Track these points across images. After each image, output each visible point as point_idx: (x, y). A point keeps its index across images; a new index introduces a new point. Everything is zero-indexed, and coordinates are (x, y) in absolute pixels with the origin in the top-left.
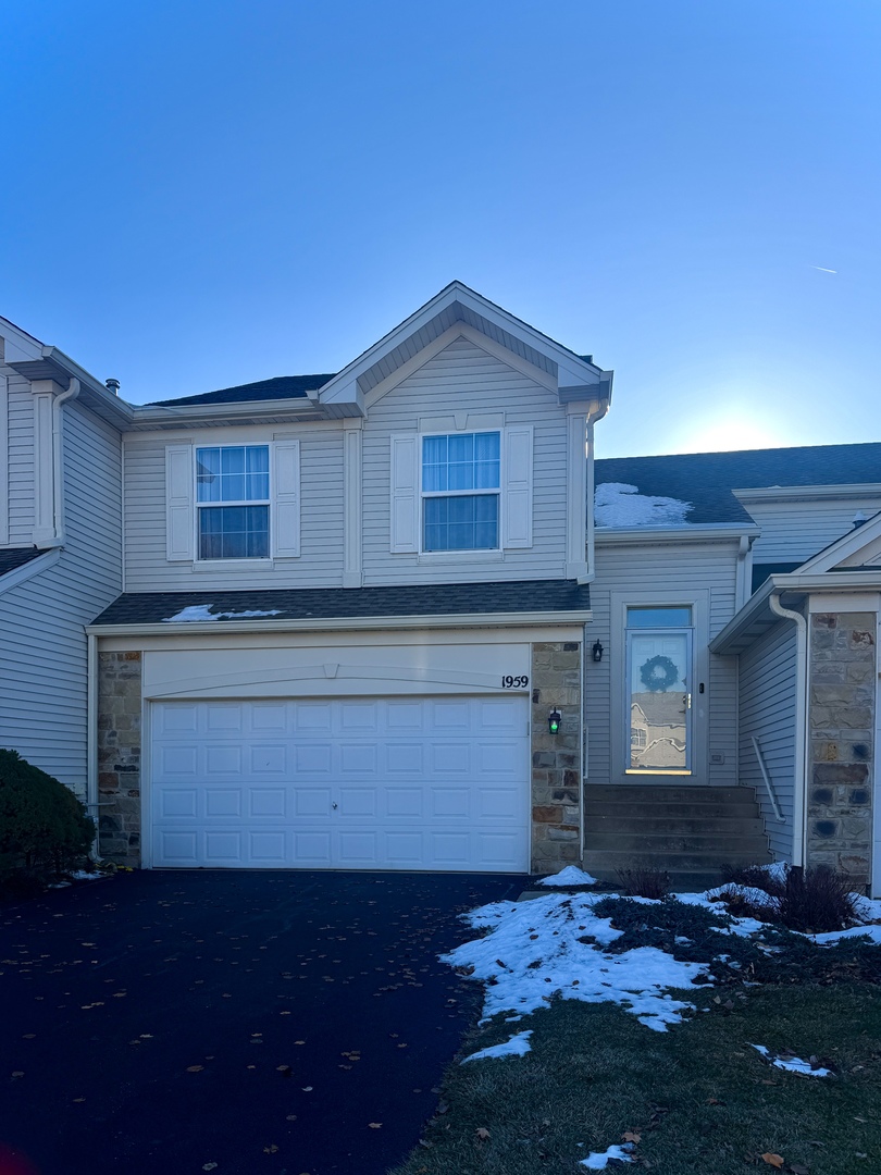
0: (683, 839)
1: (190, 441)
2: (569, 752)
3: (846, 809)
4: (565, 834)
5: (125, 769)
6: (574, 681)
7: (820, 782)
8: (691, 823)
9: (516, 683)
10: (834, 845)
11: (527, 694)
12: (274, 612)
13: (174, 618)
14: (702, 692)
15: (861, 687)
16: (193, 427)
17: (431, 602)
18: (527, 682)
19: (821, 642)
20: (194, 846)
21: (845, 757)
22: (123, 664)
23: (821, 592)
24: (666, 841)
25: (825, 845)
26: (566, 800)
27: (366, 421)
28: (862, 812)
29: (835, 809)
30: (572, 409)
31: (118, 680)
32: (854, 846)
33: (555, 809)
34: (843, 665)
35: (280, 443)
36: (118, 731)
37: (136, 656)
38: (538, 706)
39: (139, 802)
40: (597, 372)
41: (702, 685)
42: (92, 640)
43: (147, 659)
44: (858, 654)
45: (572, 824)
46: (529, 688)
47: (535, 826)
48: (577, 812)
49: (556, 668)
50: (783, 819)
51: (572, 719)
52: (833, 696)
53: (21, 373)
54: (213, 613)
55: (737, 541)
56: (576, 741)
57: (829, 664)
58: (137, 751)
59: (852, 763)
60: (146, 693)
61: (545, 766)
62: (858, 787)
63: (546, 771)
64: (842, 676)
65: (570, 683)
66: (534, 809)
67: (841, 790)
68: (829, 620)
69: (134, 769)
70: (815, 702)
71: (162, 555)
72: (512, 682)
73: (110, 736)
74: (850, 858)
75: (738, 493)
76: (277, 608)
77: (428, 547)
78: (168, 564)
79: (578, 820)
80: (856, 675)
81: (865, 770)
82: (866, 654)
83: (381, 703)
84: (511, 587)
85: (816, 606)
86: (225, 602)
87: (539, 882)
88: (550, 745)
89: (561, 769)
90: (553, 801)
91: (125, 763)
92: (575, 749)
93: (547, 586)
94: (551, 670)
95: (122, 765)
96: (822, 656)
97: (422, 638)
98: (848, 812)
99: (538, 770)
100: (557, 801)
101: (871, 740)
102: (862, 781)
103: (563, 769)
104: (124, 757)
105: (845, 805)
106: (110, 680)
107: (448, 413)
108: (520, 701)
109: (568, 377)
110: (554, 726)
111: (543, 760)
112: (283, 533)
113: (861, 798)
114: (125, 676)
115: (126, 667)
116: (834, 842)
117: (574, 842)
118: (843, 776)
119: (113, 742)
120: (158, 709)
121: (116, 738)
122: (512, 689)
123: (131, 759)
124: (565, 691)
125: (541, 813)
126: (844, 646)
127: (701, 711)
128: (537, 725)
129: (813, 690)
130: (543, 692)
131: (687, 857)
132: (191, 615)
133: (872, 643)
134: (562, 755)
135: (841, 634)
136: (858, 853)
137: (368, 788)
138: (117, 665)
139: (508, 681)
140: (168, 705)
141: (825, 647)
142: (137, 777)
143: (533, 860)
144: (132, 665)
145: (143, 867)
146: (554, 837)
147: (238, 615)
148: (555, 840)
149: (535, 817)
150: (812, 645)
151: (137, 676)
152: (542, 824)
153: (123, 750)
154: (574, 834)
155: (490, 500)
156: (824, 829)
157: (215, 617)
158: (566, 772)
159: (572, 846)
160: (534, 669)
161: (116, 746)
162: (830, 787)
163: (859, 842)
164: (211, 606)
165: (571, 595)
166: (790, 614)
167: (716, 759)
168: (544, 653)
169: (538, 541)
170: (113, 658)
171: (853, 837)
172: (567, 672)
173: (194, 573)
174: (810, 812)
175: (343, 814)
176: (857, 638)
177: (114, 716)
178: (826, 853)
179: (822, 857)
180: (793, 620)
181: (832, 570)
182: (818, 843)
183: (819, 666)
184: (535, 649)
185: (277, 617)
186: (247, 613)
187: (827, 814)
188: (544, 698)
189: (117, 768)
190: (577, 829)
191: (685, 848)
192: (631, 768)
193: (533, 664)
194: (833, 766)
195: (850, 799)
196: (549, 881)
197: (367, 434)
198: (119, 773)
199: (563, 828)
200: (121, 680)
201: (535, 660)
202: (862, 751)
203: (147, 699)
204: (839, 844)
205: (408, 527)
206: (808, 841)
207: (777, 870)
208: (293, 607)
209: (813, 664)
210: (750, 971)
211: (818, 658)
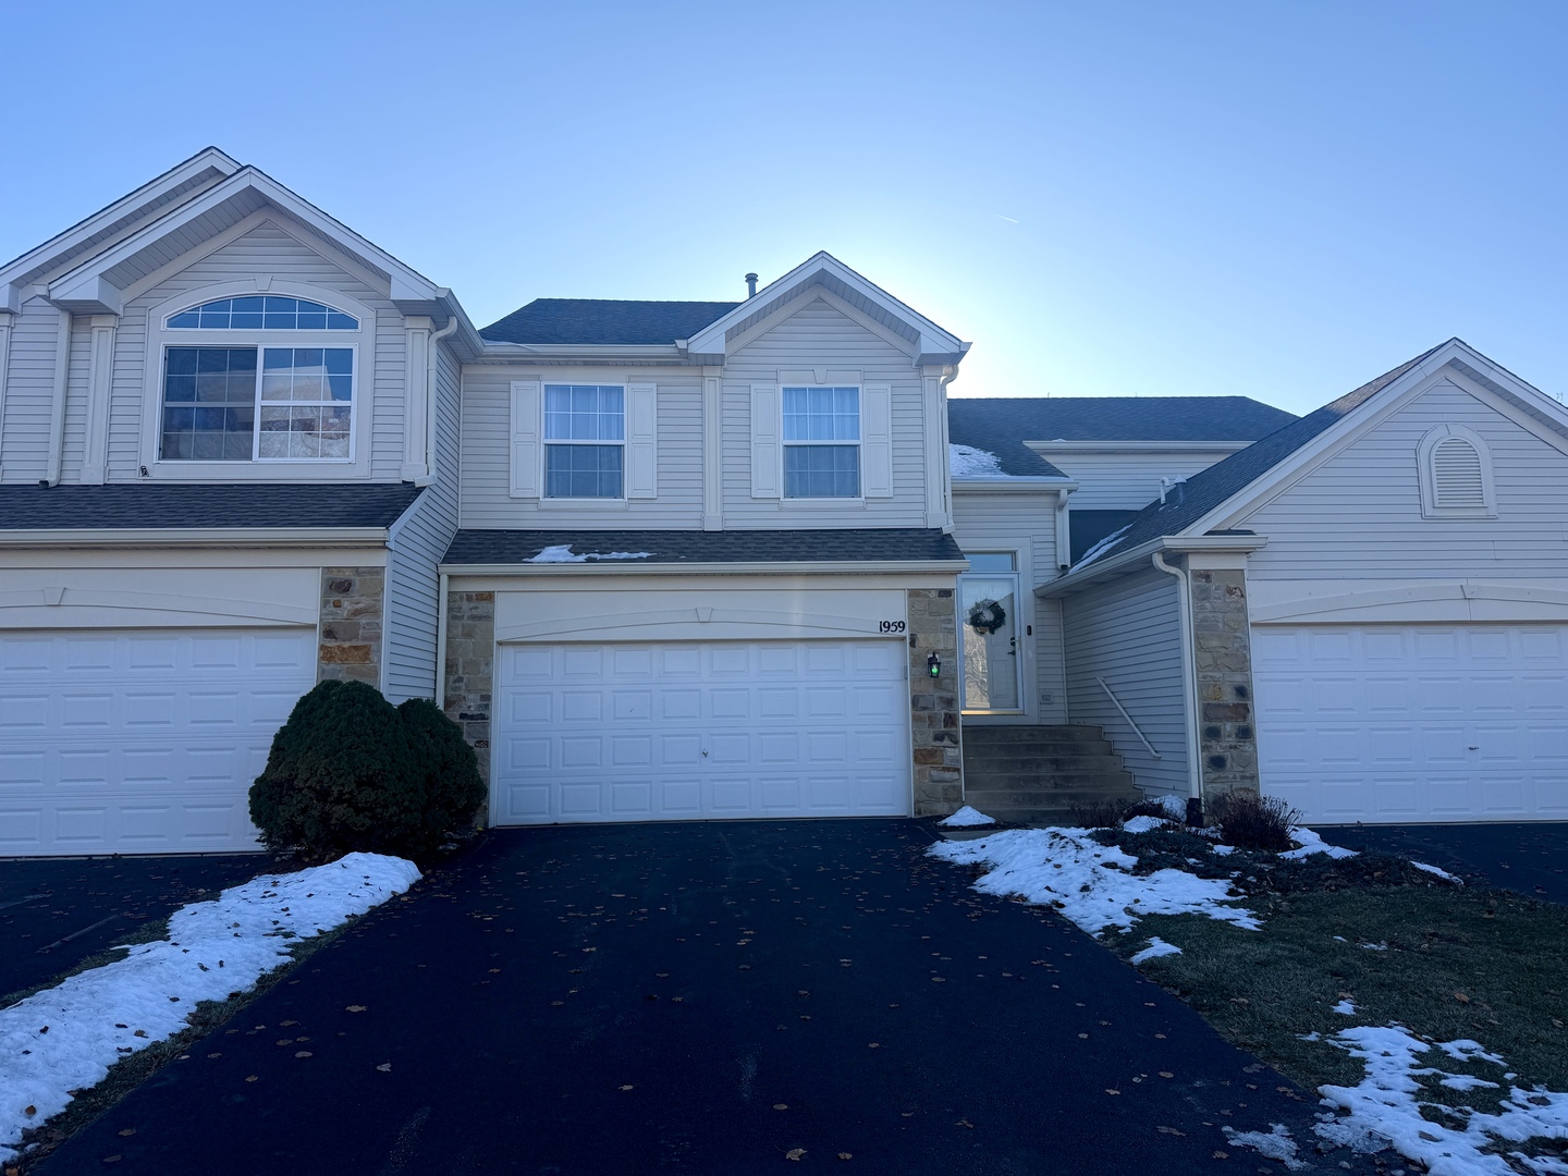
0: (1053, 777)
1: (538, 378)
2: (947, 695)
3: (1233, 744)
4: (947, 775)
5: (472, 717)
6: (949, 626)
7: (1210, 720)
8: (1055, 762)
9: (893, 628)
10: (1227, 777)
11: (904, 639)
12: (644, 555)
13: (537, 558)
14: (1030, 633)
15: (1237, 634)
16: (543, 364)
17: (803, 548)
18: (904, 627)
19: (1201, 595)
20: (547, 800)
21: (1229, 697)
22: (472, 605)
23: (1198, 552)
24: (1037, 779)
25: (1219, 777)
26: (946, 742)
27: (725, 370)
28: (1248, 747)
29: (1224, 745)
30: (926, 372)
31: (466, 621)
32: (1243, 778)
33: (936, 751)
34: (1220, 616)
35: (636, 385)
36: (465, 677)
37: (488, 597)
38: (916, 650)
39: (488, 754)
40: (958, 343)
41: (1029, 627)
42: (444, 579)
43: (498, 598)
44: (1233, 606)
45: (953, 765)
46: (906, 633)
47: (917, 768)
48: (955, 753)
49: (931, 614)
50: (1157, 755)
51: (948, 663)
52: (1215, 643)
53: (399, 309)
54: (577, 554)
55: (1057, 494)
56: (954, 684)
57: (1209, 615)
58: (487, 698)
59: (1235, 702)
60: (498, 636)
61: (925, 708)
62: (1242, 724)
63: (925, 714)
64: (1220, 625)
65: (946, 628)
66: (915, 751)
67: (1228, 727)
68: (1206, 576)
69: (483, 717)
70: (1200, 648)
71: (504, 491)
72: (889, 627)
73: (455, 682)
74: (1241, 789)
75: (1030, 444)
76: (645, 549)
77: (789, 493)
78: (510, 501)
79: (959, 761)
80: (1232, 624)
81: (1246, 709)
82: (1239, 606)
83: (753, 647)
84: (875, 534)
85: (1195, 563)
86: (586, 542)
87: (944, 822)
88: (927, 688)
89: (941, 712)
90: (934, 743)
91: (473, 711)
92: (953, 692)
93: (911, 534)
94: (927, 616)
95: (469, 713)
96: (1202, 607)
97: (798, 583)
98: (1235, 747)
99: (918, 713)
100: (938, 743)
101: (1249, 682)
102: (1245, 718)
103: (943, 712)
104: (472, 704)
105: (1232, 740)
106: (457, 622)
107: (811, 367)
108: (895, 646)
109: (928, 346)
110: (935, 670)
111: (922, 703)
112: (639, 474)
113: (1246, 733)
114: (473, 617)
115: (477, 608)
116: (1226, 774)
117: (955, 783)
118: (1229, 714)
119: (459, 688)
120: (509, 652)
121: (462, 685)
122: (890, 634)
123: (480, 706)
124: (941, 636)
125: (923, 755)
126: (1220, 598)
127: (1030, 652)
128: (914, 669)
129: (1197, 637)
130: (920, 637)
131: (1064, 795)
132: (554, 555)
133: (1242, 596)
134: (941, 698)
135: (1217, 588)
136: (1247, 784)
137: (741, 734)
138: (465, 605)
139: (885, 625)
140: (518, 648)
141: (1205, 599)
142: (486, 727)
143: (917, 802)
144: (482, 607)
145: (491, 826)
146: (935, 778)
147: (606, 556)
148: (938, 781)
149: (916, 760)
150: (1193, 597)
151: (489, 618)
152: (924, 766)
153: (471, 696)
154: (955, 775)
155: (848, 450)
156: (1217, 763)
157: (582, 558)
158: (945, 715)
159: (954, 787)
160: (911, 615)
161: (463, 693)
162: (1219, 724)
163: (1247, 774)
164: (570, 546)
165: (939, 545)
166: (1173, 570)
167: (1046, 699)
168: (920, 599)
169: (898, 491)
170: (461, 598)
171: (1242, 769)
172: (943, 617)
173: (540, 511)
174: (1204, 748)
175: (714, 762)
176: (1230, 592)
177: (461, 660)
178: (1220, 785)
179: (1219, 788)
180: (1175, 576)
181: (1208, 533)
182: (1213, 776)
183: (1201, 616)
184: (910, 596)
185: (648, 560)
186: (614, 555)
187: (1218, 749)
188: (921, 642)
189: (463, 716)
190: (958, 770)
191: (1056, 786)
192: (966, 709)
193: (910, 610)
194: (1219, 705)
195: (1237, 735)
196: (951, 821)
197: (726, 382)
198: (465, 722)
199: (945, 769)
200: (471, 622)
201: (911, 606)
202: (1242, 692)
203: (498, 642)
204: (1231, 776)
205: (769, 475)
206: (1204, 774)
207: (1174, 804)
208: (662, 550)
209: (1195, 614)
210: (1268, 883)
211: (1199, 609)
